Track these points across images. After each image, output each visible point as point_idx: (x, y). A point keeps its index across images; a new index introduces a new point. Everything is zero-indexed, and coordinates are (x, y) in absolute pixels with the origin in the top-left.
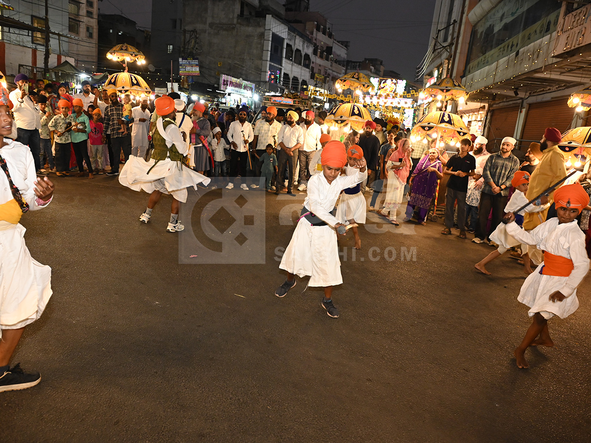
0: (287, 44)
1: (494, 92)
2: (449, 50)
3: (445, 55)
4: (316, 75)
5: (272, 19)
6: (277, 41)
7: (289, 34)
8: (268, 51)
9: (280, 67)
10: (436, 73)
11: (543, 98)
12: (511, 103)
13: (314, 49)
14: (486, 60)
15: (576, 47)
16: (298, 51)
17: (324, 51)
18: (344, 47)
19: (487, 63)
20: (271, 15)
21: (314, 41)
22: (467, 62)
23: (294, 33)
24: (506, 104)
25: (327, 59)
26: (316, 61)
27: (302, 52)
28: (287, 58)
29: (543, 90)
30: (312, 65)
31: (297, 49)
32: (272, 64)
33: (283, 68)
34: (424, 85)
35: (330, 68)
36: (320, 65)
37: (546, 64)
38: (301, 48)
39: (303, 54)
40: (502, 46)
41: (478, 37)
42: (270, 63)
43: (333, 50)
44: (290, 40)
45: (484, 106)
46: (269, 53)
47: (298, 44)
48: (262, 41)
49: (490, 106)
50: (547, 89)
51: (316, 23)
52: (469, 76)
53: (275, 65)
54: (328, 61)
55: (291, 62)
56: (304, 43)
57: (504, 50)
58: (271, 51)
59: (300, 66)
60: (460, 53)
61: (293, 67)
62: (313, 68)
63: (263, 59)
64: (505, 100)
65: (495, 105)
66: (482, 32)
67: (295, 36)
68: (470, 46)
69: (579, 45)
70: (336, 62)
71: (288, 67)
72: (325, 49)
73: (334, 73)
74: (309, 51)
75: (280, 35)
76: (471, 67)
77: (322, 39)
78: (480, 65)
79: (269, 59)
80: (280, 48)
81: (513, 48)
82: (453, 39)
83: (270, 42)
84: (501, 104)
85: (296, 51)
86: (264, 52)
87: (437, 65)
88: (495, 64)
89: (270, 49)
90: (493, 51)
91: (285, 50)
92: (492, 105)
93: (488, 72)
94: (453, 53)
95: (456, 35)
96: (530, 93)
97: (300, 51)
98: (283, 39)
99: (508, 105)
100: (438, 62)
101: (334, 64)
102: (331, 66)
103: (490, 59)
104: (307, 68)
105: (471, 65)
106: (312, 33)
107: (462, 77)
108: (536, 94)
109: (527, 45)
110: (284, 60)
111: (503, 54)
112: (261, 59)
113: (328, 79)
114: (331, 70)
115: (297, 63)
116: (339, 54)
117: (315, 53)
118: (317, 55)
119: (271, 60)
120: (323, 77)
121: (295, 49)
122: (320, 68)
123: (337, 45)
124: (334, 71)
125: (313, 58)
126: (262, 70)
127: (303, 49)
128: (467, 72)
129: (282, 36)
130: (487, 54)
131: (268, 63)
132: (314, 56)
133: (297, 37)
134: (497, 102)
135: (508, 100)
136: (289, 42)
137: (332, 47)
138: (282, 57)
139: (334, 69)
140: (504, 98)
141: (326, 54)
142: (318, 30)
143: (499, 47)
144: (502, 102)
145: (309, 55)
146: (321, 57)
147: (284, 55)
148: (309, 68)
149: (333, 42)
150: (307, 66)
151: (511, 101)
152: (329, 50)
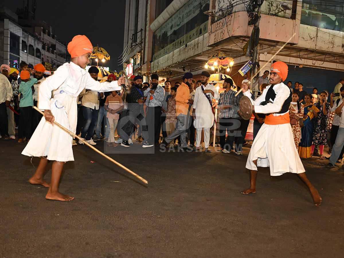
0: (22, 40)
1: (172, 69)
2: (140, 47)
3: (138, 49)
4: (46, 63)
5: (9, 22)
6: (14, 38)
7: (23, 34)
8: (8, 44)
9: (18, 56)
10: (132, 61)
11: (198, 72)
12: (180, 76)
13: (42, 45)
14: (165, 52)
15: (220, 40)
16: (30, 46)
17: (50, 47)
18: (64, 46)
19: (166, 53)
20: (8, 20)
21: (43, 40)
22: (153, 53)
23: (27, 33)
24: (177, 77)
25: (53, 53)
26: (45, 53)
27: (34, 47)
28: (23, 50)
29: (198, 68)
30: (42, 56)
31: (30, 45)
32: (12, 54)
33: (21, 58)
34: (124, 69)
35: (55, 59)
36: (48, 57)
37: (203, 51)
38: (33, 44)
39: (35, 48)
40: (174, 43)
41: (158, 39)
42: (11, 53)
43: (57, 47)
44: (24, 38)
45: (164, 79)
46: (9, 46)
47: (31, 41)
48: (2, 37)
49: (167, 79)
50: (200, 67)
51: (42, 28)
52: (156, 61)
53: (14, 55)
54: (54, 54)
55: (27, 54)
56: (35, 40)
57: (176, 45)
58: (10, 45)
59: (33, 57)
60: (148, 48)
61: (28, 57)
62: (43, 59)
63: (4, 50)
64: (176, 75)
65: (170, 79)
66: (160, 36)
67: (28, 36)
68: (153, 44)
69: (222, 39)
70: (59, 55)
71: (24, 56)
72: (50, 46)
73: (58, 62)
74: (40, 47)
75: (16, 34)
76: (156, 56)
77: (48, 39)
78: (161, 54)
79: (9, 51)
80: (17, 43)
81: (181, 44)
82: (142, 39)
83: (9, 39)
84: (174, 78)
85: (29, 46)
86: (4, 45)
87: (132, 57)
88: (172, 53)
89: (9, 43)
90: (169, 46)
91: (21, 45)
92: (169, 79)
93: (168, 58)
94: (143, 48)
95: (143, 37)
96: (191, 70)
97: (32, 46)
98: (19, 37)
99: (178, 78)
100: (132, 54)
101: (58, 56)
102: (56, 57)
103: (168, 51)
104: (39, 58)
105: (155, 55)
106: (40, 35)
107: (151, 62)
108: (194, 70)
109: (190, 42)
110: (21, 51)
111: (175, 47)
112: (2, 50)
113: (55, 66)
114: (56, 60)
115: (31, 55)
116: (60, 50)
117: (43, 48)
118: (45, 50)
119: (10, 52)
120: (51, 65)
121: (29, 44)
122: (48, 59)
123: (58, 44)
124: (58, 61)
125: (42, 51)
126: (4, 58)
127: (35, 45)
128: (153, 59)
129: (18, 35)
130: (165, 48)
131: (9, 53)
132: (43, 50)
133: (30, 36)
134: (171, 77)
135: (178, 75)
136: (23, 39)
137: (55, 45)
138: (19, 50)
139: (58, 60)
140: (175, 74)
141: (51, 49)
142: (44, 32)
143: (172, 44)
144: (175, 76)
145: (39, 50)
146: (48, 51)
147: (21, 48)
148: (40, 58)
149: (56, 42)
150: (39, 57)
151: (180, 75)
152: (54, 47)
